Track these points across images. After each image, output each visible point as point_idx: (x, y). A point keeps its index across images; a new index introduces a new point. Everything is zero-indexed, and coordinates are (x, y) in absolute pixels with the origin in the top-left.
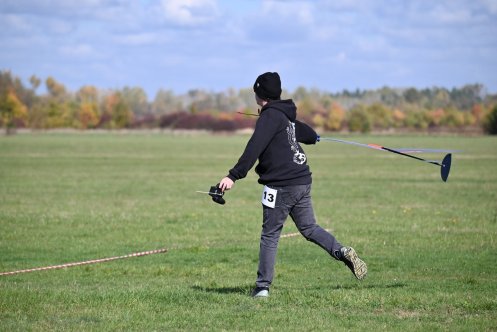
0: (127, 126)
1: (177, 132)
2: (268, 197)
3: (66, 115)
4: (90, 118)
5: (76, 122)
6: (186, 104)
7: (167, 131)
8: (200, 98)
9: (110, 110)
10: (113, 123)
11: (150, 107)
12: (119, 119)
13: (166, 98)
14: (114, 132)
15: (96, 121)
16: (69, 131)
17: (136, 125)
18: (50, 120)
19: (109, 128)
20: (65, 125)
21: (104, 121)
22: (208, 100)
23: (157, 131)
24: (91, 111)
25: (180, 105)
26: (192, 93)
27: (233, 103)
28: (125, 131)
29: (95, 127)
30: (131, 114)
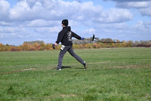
0: (131, 47)
1: (140, 47)
2: (62, 47)
3: (121, 45)
4: (125, 45)
5: (122, 46)
6: (140, 43)
7: (138, 47)
8: (142, 42)
9: (128, 44)
10: (129, 46)
11: (134, 44)
12: (130, 46)
13: (136, 42)
14: (129, 48)
15: (126, 46)
16: (121, 48)
17: (132, 46)
18: (118, 46)
19: (128, 47)
20: (121, 47)
21: (127, 46)
22: (144, 42)
23: (136, 47)
24: (125, 44)
25: (139, 43)
26: (141, 41)
27: (148, 42)
28: (131, 48)
29: (126, 47)
30: (132, 45)
